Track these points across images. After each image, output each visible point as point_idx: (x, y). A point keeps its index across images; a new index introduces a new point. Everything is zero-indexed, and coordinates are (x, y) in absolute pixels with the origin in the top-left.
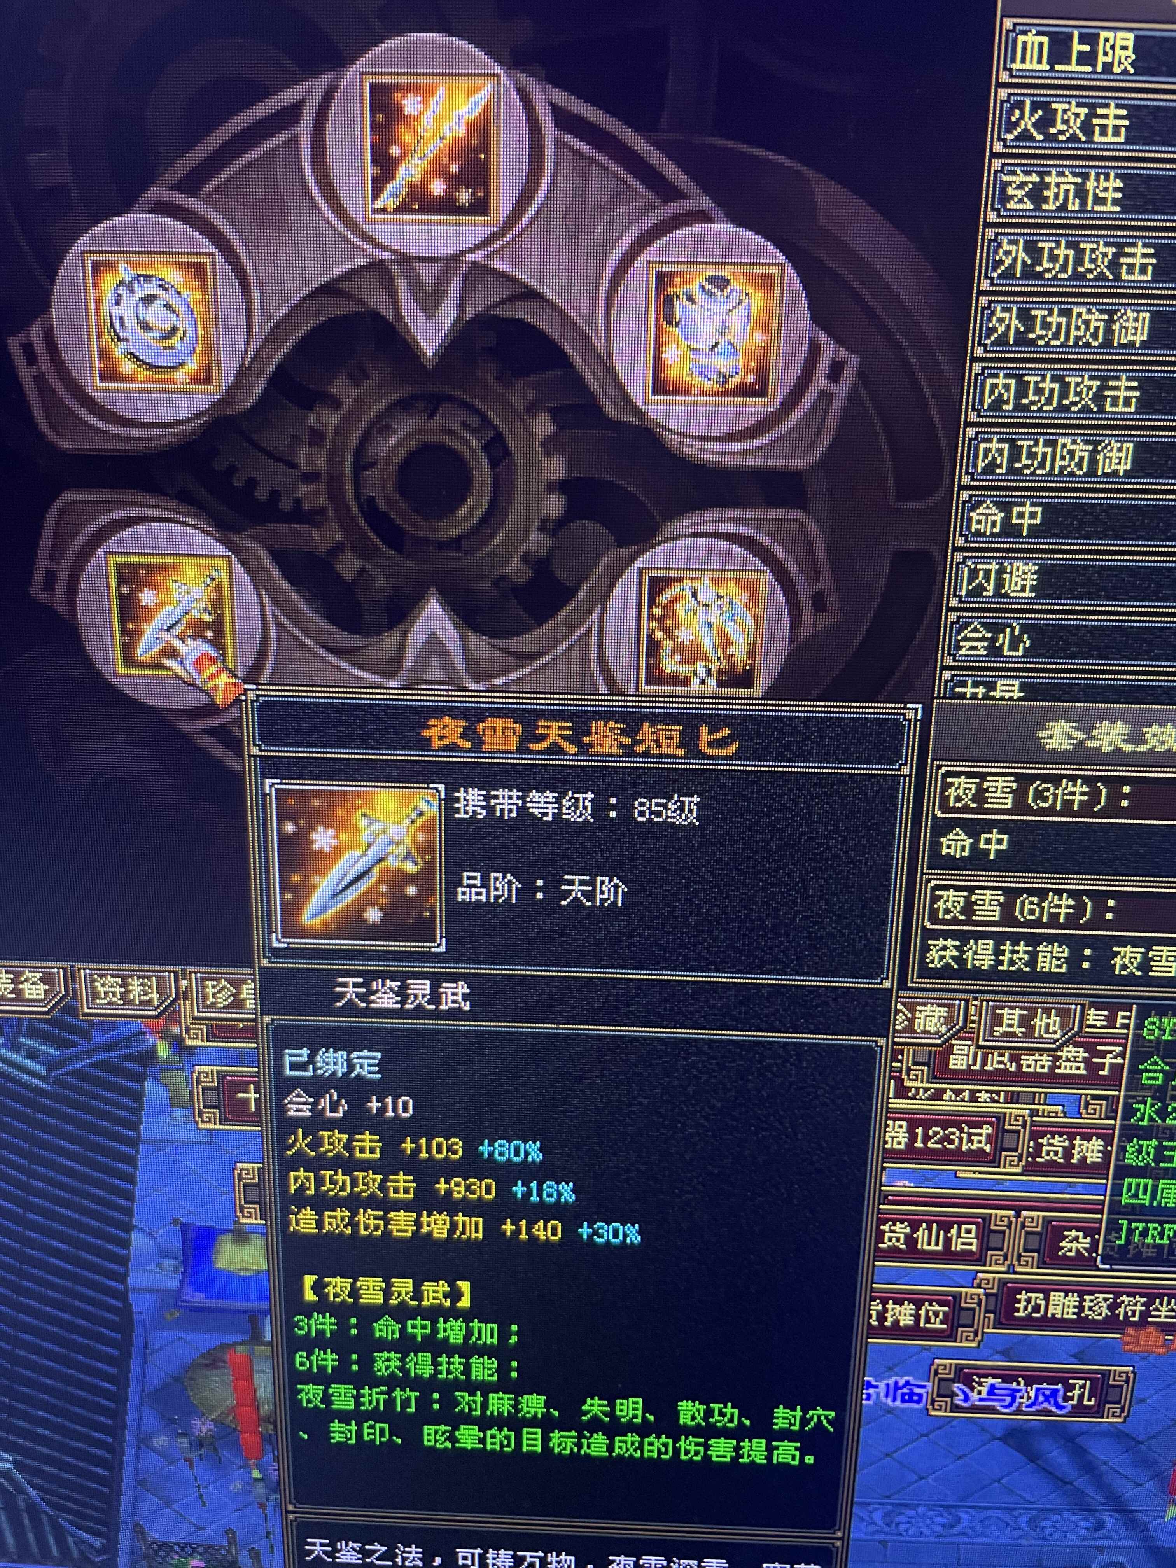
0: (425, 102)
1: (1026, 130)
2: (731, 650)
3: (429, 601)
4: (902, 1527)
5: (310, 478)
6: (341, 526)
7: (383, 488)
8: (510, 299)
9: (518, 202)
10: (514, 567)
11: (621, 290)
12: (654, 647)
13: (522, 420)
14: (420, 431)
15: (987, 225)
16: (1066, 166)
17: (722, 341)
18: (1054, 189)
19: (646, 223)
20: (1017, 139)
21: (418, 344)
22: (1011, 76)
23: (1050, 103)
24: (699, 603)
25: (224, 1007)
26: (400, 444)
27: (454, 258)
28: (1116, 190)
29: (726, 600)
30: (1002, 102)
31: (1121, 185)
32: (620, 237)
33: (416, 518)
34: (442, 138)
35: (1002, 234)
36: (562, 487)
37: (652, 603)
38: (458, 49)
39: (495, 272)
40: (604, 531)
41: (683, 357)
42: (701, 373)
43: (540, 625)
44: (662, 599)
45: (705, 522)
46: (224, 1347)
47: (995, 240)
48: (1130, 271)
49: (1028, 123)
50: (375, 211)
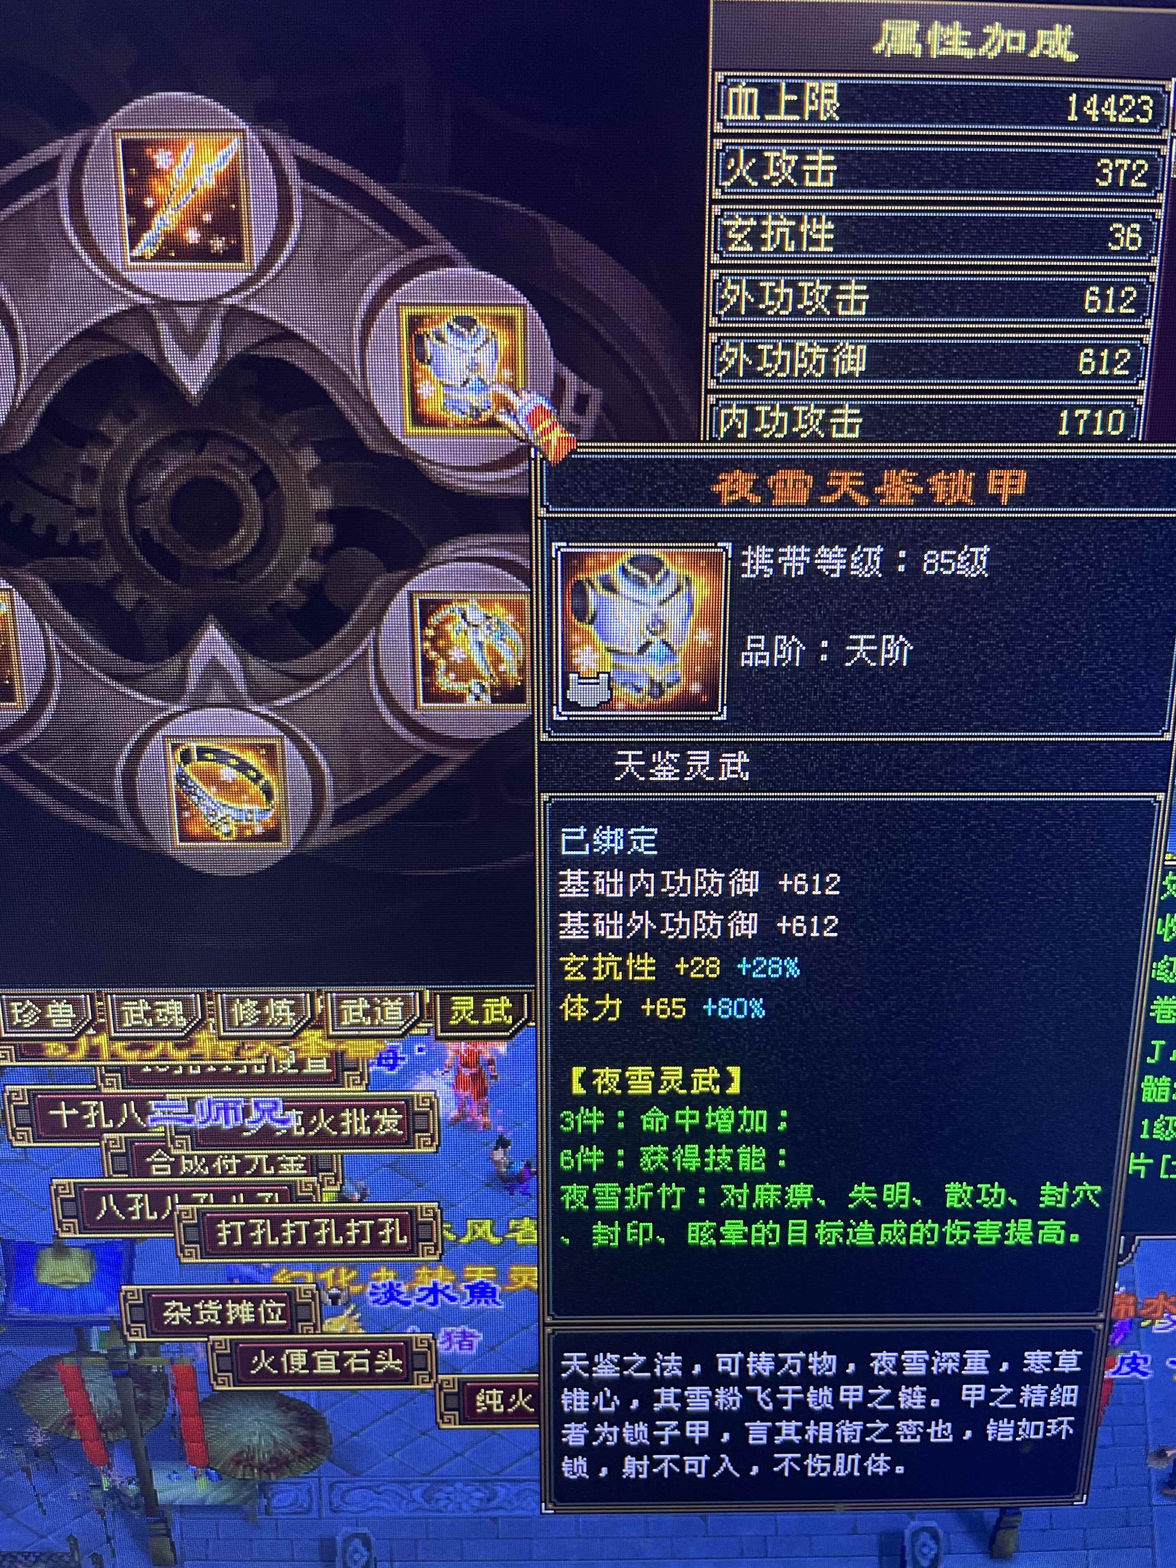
0: (176, 157)
1: (741, 177)
2: (502, 668)
3: (207, 628)
5: (85, 512)
6: (118, 558)
7: (157, 519)
8: (271, 339)
9: (270, 249)
10: (288, 592)
11: (374, 330)
12: (429, 667)
13: (287, 454)
14: (188, 466)
15: (712, 266)
16: (781, 210)
17: (473, 377)
18: (770, 233)
19: (393, 267)
20: (732, 186)
21: (183, 384)
22: (725, 127)
23: (762, 151)
24: (468, 624)
25: (32, 1027)
26: (171, 478)
27: (212, 302)
28: (828, 231)
29: (494, 620)
30: (718, 151)
31: (833, 227)
32: (369, 281)
33: (190, 549)
34: (194, 190)
35: (726, 275)
36: (329, 516)
37: (424, 624)
38: (205, 107)
39: (252, 314)
40: (372, 556)
41: (437, 391)
42: (454, 407)
43: (317, 647)
44: (433, 620)
45: (470, 547)
46: (52, 1359)
47: (720, 280)
48: (846, 306)
49: (743, 170)
50: (133, 259)
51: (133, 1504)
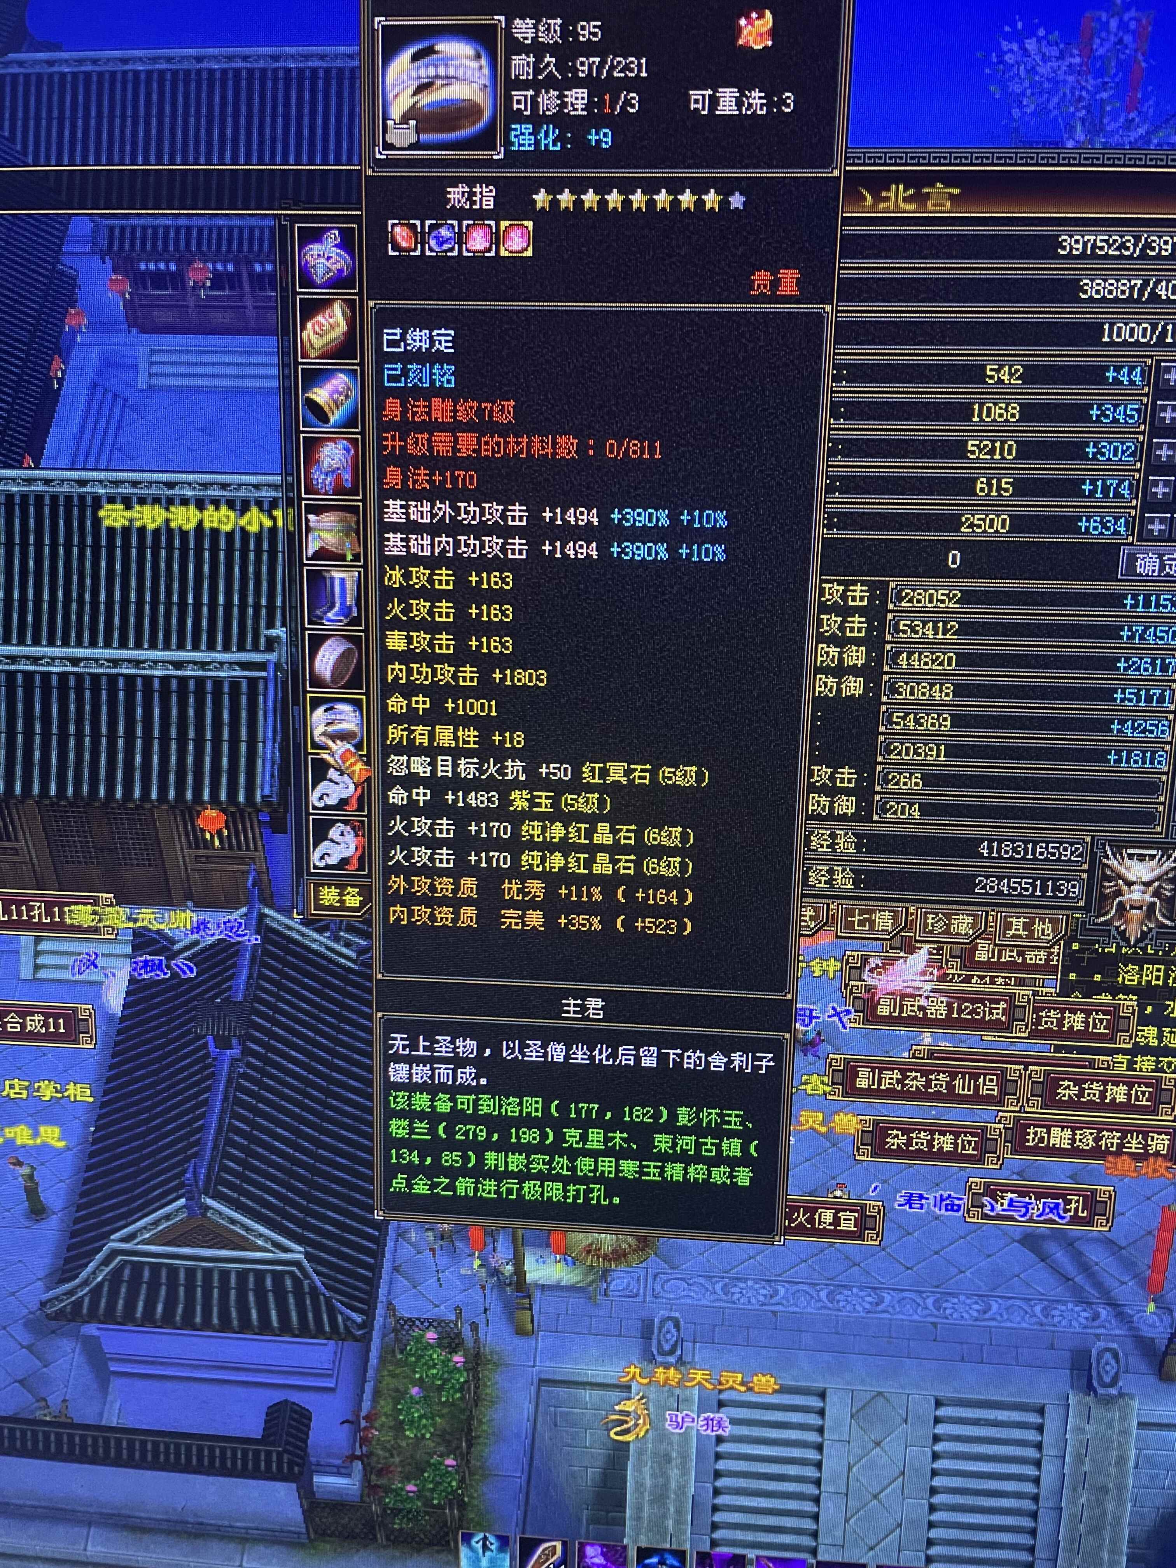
4: (948, 1312)
51: (507, 1281)
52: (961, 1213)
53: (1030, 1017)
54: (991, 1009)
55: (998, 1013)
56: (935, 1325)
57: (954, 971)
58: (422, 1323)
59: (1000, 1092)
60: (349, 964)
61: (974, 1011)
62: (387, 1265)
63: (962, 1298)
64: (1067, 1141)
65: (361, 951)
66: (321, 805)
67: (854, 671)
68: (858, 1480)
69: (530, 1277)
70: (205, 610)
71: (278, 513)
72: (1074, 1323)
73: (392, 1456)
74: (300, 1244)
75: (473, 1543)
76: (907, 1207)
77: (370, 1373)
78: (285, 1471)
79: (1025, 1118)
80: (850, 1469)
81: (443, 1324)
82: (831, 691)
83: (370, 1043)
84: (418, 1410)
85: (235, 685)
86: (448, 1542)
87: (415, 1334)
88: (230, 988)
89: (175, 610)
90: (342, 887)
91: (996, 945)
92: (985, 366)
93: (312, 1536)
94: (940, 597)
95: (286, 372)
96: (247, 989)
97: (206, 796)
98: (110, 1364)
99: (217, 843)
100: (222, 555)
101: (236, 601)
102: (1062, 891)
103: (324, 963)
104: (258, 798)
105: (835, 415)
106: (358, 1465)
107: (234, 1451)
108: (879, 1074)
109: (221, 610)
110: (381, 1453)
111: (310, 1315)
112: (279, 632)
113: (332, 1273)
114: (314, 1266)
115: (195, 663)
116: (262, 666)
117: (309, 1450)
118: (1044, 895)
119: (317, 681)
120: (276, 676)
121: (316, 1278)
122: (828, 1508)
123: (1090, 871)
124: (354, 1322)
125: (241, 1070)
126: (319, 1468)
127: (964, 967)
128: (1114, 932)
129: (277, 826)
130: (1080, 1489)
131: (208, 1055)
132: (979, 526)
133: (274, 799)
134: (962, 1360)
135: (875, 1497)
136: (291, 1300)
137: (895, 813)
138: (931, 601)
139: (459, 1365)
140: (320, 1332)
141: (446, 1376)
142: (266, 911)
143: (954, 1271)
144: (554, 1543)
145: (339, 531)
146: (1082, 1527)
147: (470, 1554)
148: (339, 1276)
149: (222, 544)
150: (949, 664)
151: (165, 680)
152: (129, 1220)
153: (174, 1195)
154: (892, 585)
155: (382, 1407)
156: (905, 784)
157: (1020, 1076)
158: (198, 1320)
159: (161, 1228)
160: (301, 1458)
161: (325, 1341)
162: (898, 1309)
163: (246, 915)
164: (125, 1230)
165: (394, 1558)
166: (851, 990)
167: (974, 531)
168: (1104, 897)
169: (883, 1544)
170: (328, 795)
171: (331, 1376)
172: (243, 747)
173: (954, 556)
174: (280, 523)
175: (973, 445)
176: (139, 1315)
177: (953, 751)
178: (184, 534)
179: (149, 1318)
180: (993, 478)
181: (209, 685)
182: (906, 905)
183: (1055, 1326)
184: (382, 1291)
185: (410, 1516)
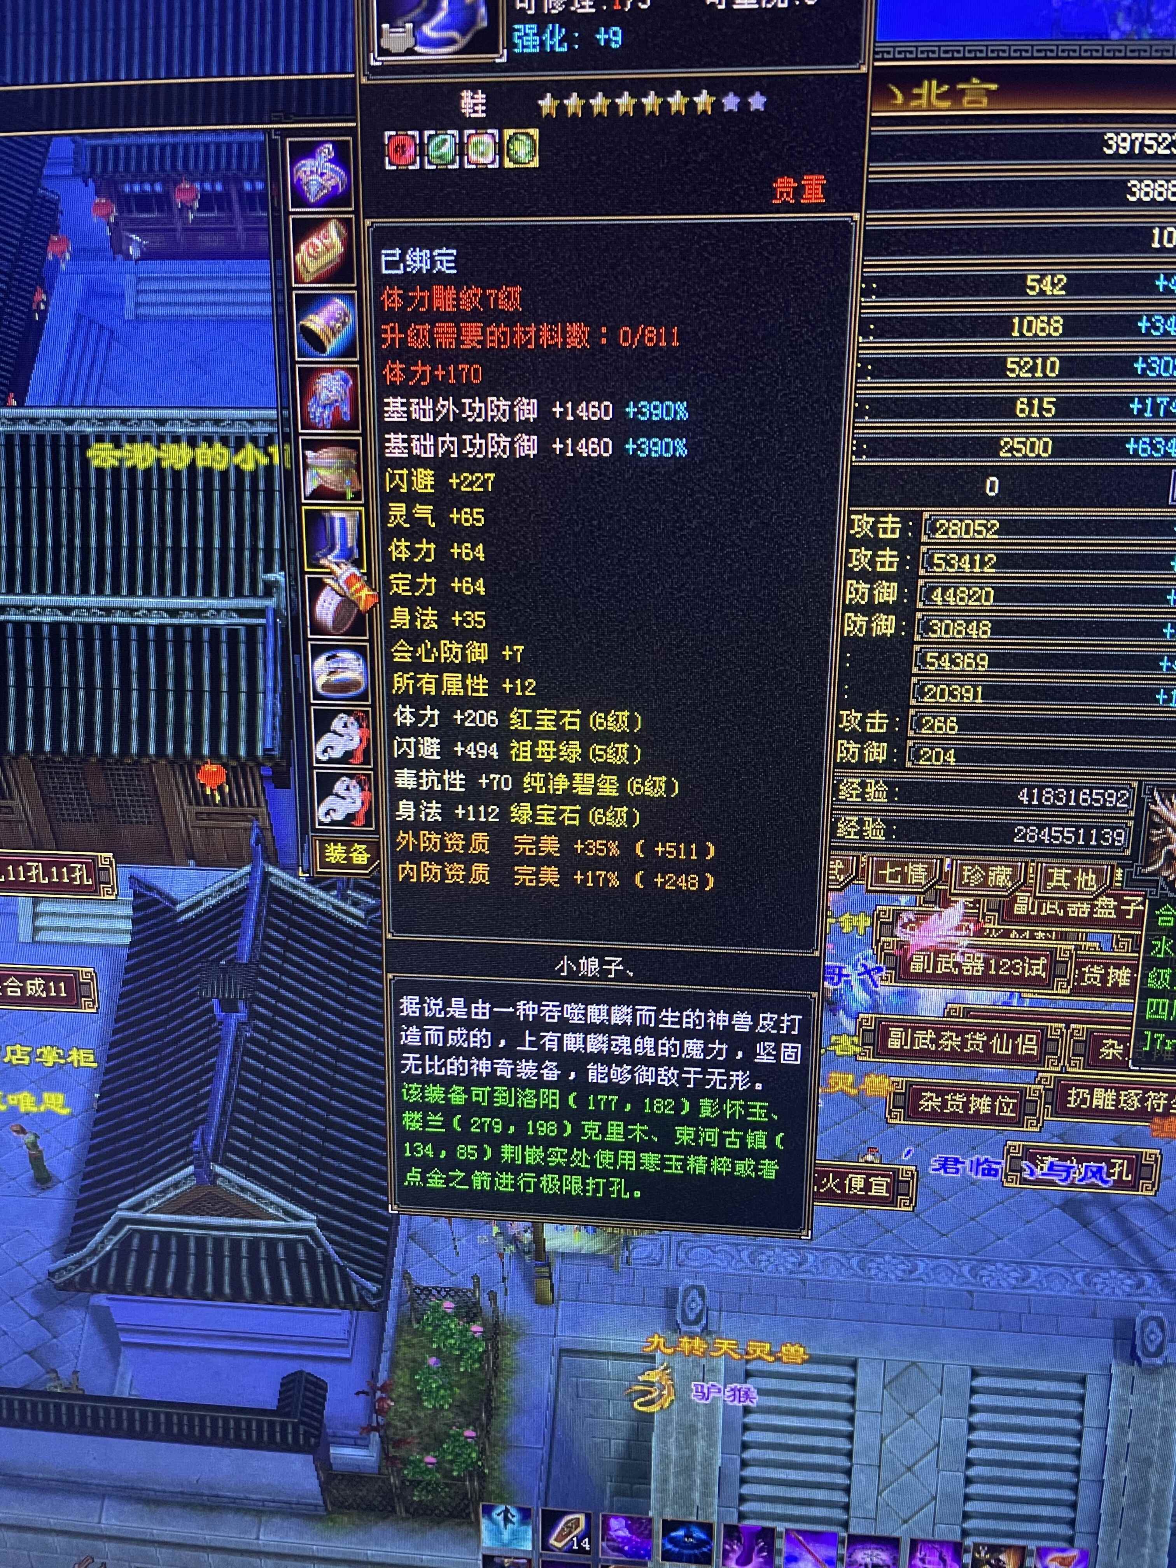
4: (985, 1280)
51: (526, 1249)
52: (998, 1178)
53: (1073, 973)
54: (1030, 965)
55: (1038, 968)
56: (970, 1293)
57: (991, 926)
58: (439, 1292)
59: (1040, 1051)
60: (357, 923)
61: (1012, 968)
62: (402, 1232)
63: (999, 1265)
64: (1111, 1103)
65: (369, 911)
66: (325, 758)
67: (885, 608)
68: (891, 1452)
69: (549, 1245)
70: (200, 554)
71: (274, 450)
72: (1117, 1291)
73: (410, 1428)
74: (312, 1212)
75: (494, 1514)
76: (942, 1171)
77: (387, 1344)
78: (301, 1442)
79: (1066, 1079)
80: (882, 1440)
81: (460, 1293)
82: (860, 630)
83: (380, 1006)
84: (435, 1381)
85: (233, 633)
86: (468, 1515)
87: (432, 1304)
88: (234, 950)
89: (168, 555)
90: (348, 844)
91: (1036, 898)
92: (1024, 277)
93: (330, 1508)
94: (977, 528)
95: (280, 298)
96: (252, 950)
97: (206, 751)
98: (120, 1334)
99: (218, 798)
100: (216, 495)
101: (232, 543)
102: (1107, 840)
103: (333, 923)
104: (260, 752)
105: (865, 333)
106: (375, 1437)
107: (249, 1422)
108: (913, 1033)
109: (216, 554)
110: (399, 1424)
111: (324, 1284)
112: (278, 576)
113: (345, 1242)
114: (327, 1234)
115: (191, 610)
116: (260, 613)
117: (325, 1421)
118: (1087, 845)
119: (318, 628)
120: (275, 622)
121: (329, 1247)
122: (860, 1481)
123: (1137, 819)
124: (369, 1291)
125: (248, 1034)
126: (334, 1440)
127: (1002, 921)
128: (1162, 882)
129: (280, 780)
130: (1122, 1461)
131: (213, 1019)
132: (1019, 450)
133: (276, 753)
134: (1000, 1329)
135: (909, 1469)
136: (304, 1270)
137: (930, 759)
138: (967, 532)
139: (476, 1335)
140: (334, 1302)
141: (464, 1345)
142: (271, 869)
143: (991, 1237)
144: (577, 1516)
145: (338, 468)
146: (1124, 1500)
147: (491, 1526)
148: (352, 1244)
149: (217, 484)
150: (987, 600)
151: (160, 629)
152: (137, 1188)
153: (182, 1163)
154: (926, 515)
155: (399, 1378)
156: (940, 728)
157: (1061, 1036)
158: (209, 1289)
159: (169, 1196)
160: (317, 1429)
161: (340, 1311)
162: (933, 1277)
163: (250, 874)
164: (133, 1199)
165: (413, 1531)
166: (882, 946)
167: (1013, 456)
168: (1151, 846)
169: (916, 1518)
170: (332, 748)
171: (346, 1346)
172: (243, 698)
173: (992, 483)
174: (276, 460)
175: (1012, 363)
176: (149, 1284)
177: (990, 693)
178: (176, 474)
179: (159, 1287)
180: (1033, 398)
181: (206, 634)
182: (940, 856)
183: (1097, 1294)
184: (397, 1260)
185: (430, 1488)
